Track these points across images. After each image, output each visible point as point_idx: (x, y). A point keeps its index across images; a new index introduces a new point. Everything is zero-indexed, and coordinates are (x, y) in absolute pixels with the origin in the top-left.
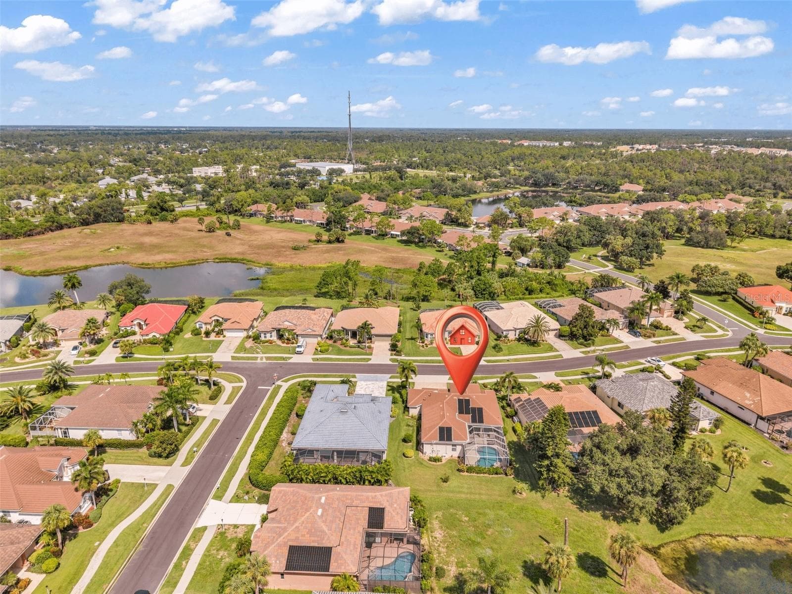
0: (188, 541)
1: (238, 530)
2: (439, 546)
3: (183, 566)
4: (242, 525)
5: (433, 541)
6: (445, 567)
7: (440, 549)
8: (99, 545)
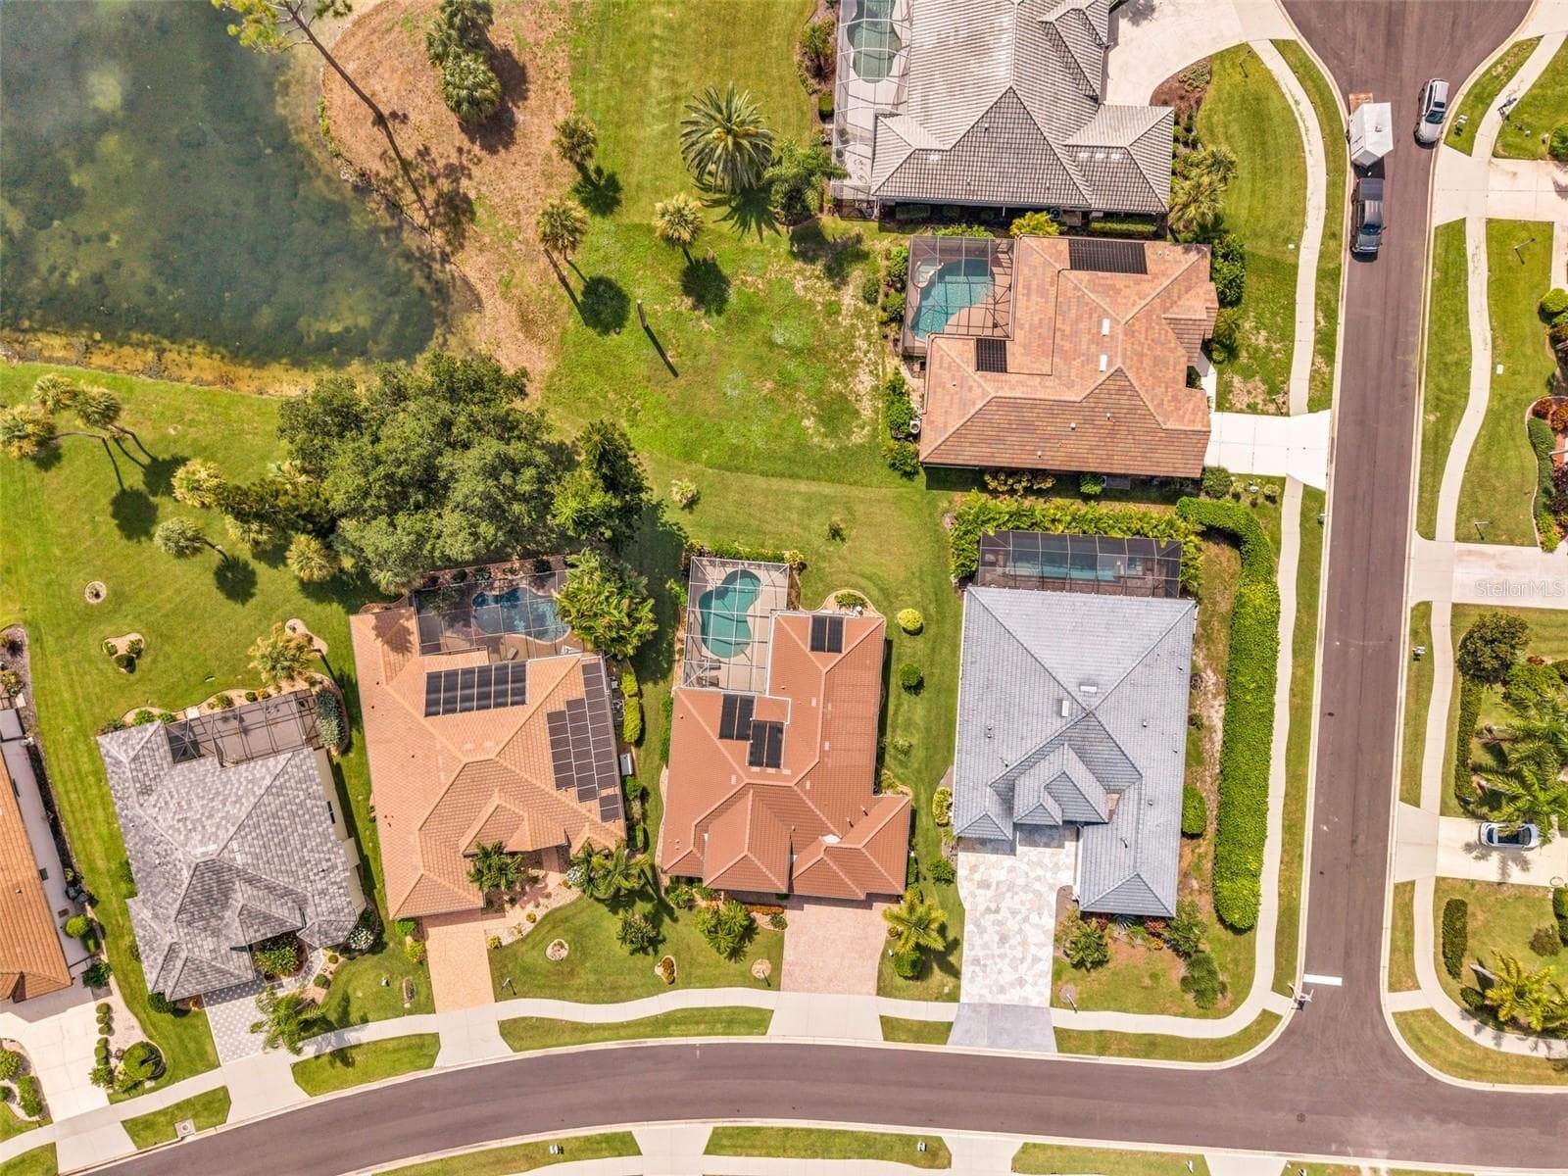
0: (1332, 373)
1: (1246, 400)
2: (866, 353)
3: (1320, 314)
4: (1241, 411)
5: (876, 363)
6: (861, 304)
7: (865, 346)
8: (1494, 369)
